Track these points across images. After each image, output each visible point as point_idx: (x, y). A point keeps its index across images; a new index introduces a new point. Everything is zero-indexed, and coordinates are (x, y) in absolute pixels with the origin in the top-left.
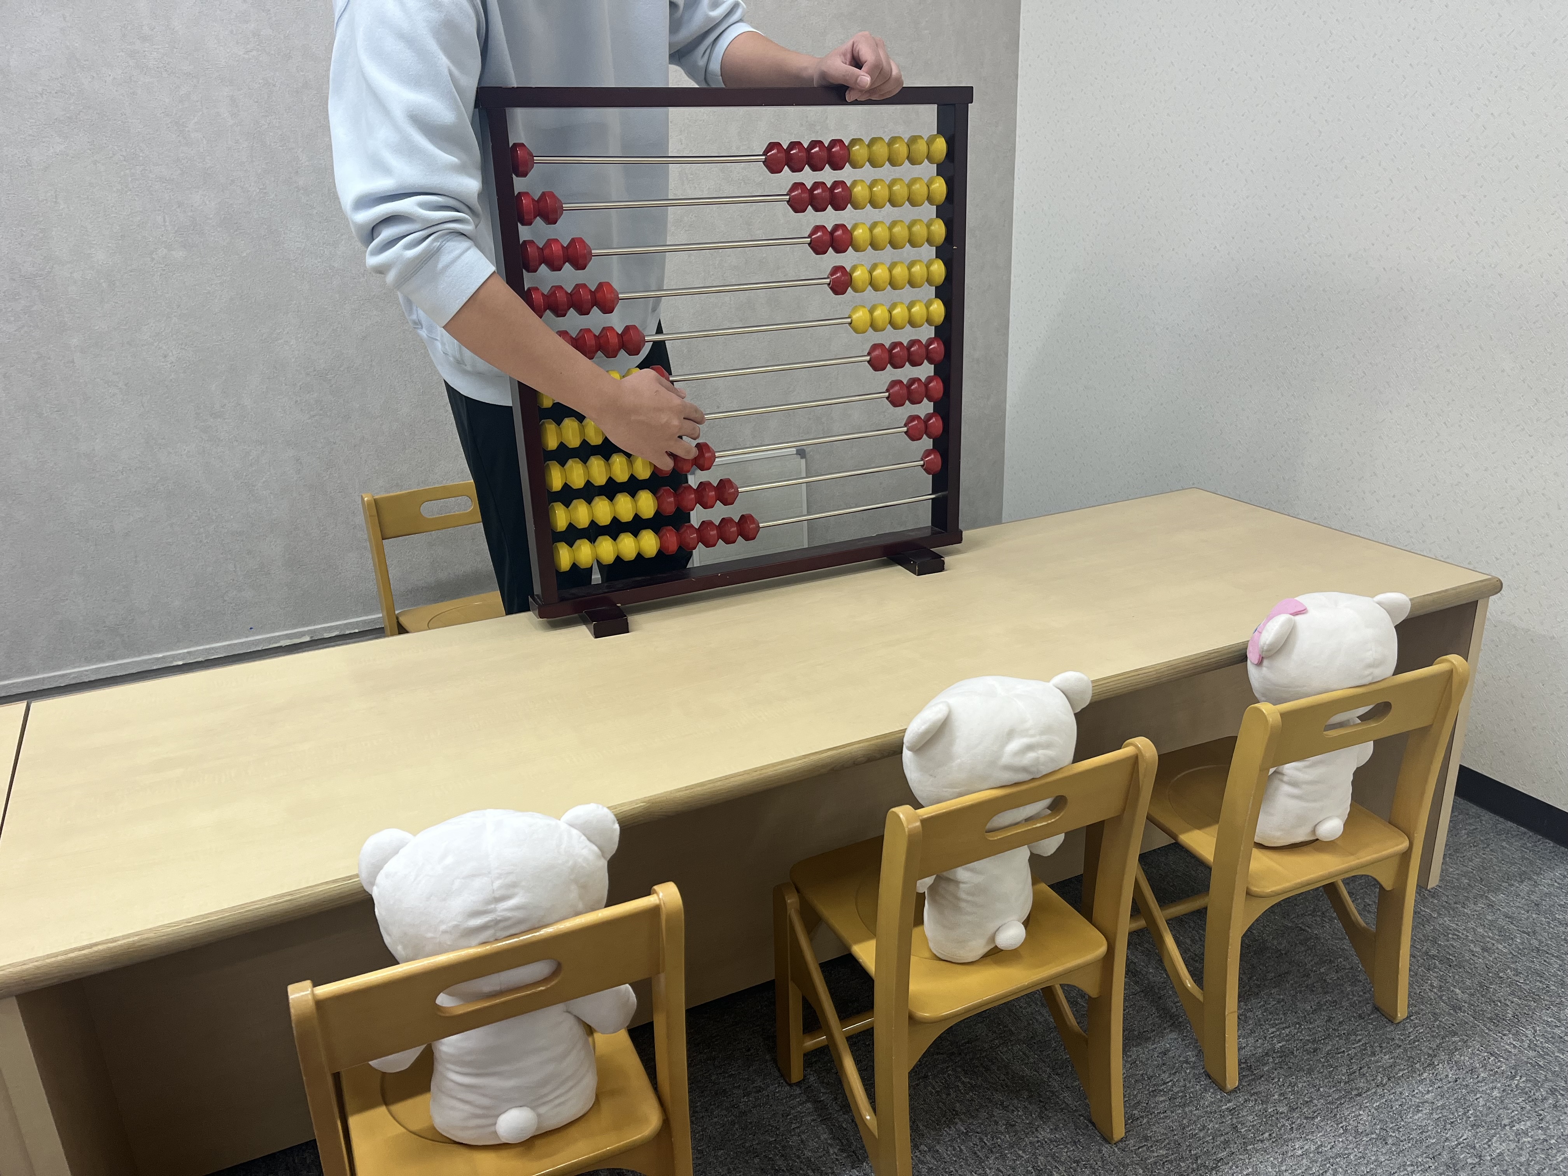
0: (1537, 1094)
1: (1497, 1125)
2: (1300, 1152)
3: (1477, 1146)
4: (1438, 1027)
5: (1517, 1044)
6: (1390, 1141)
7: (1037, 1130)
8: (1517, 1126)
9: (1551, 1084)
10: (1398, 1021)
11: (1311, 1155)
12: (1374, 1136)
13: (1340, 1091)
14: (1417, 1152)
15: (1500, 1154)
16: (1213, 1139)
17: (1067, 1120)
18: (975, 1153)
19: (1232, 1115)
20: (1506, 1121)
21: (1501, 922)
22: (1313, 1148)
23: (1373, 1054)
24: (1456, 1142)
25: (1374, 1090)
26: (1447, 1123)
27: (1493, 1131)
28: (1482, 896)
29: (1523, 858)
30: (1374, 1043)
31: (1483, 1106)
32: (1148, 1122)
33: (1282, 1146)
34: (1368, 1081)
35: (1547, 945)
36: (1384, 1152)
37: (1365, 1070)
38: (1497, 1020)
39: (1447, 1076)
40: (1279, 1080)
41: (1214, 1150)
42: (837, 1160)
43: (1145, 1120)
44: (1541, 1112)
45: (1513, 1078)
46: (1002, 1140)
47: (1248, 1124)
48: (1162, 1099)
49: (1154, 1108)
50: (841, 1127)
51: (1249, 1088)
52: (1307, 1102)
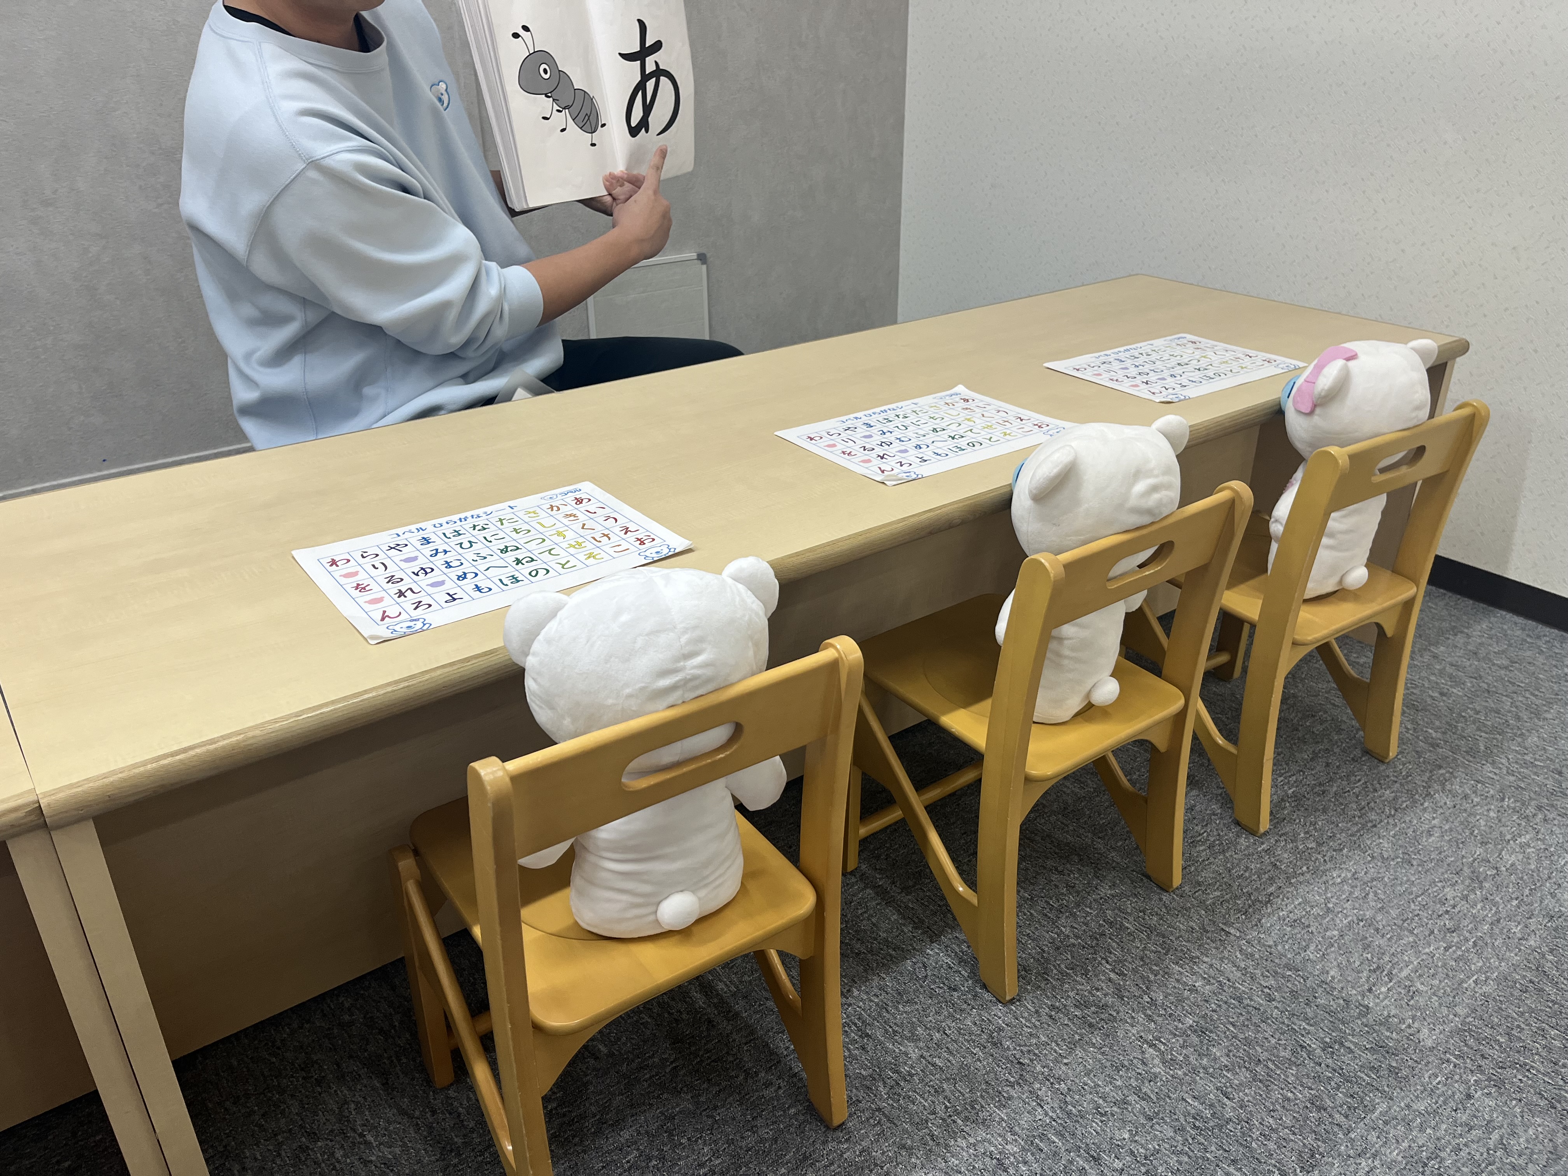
0: (1527, 812)
1: (1501, 840)
2: (1339, 880)
3: (1491, 860)
4: (1424, 762)
5: (1497, 771)
6: (1415, 863)
7: (1096, 889)
8: (1519, 840)
9: (1535, 802)
10: (1387, 761)
11: (1350, 881)
12: (1399, 860)
13: (1357, 824)
14: (1441, 870)
15: (1512, 865)
16: (1259, 877)
17: (1121, 876)
18: (1046, 915)
19: (1269, 854)
20: (1508, 837)
21: (1449, 669)
22: (1349, 875)
23: (1375, 790)
24: (1472, 859)
25: (1386, 821)
26: (1459, 844)
27: (1500, 846)
28: (1425, 650)
29: (1451, 615)
30: (1373, 781)
31: (1485, 826)
32: (1196, 870)
33: (1321, 877)
34: (1378, 814)
35: (1495, 686)
36: (1413, 872)
37: (1372, 804)
38: (1472, 752)
39: (1445, 803)
40: (1300, 821)
41: (1263, 886)
42: (914, 937)
43: (1193, 869)
44: (1536, 826)
45: (1503, 800)
46: (1068, 902)
47: (1285, 861)
48: (1201, 848)
49: (1197, 857)
50: (907, 907)
51: (1276, 830)
52: (1331, 837)
